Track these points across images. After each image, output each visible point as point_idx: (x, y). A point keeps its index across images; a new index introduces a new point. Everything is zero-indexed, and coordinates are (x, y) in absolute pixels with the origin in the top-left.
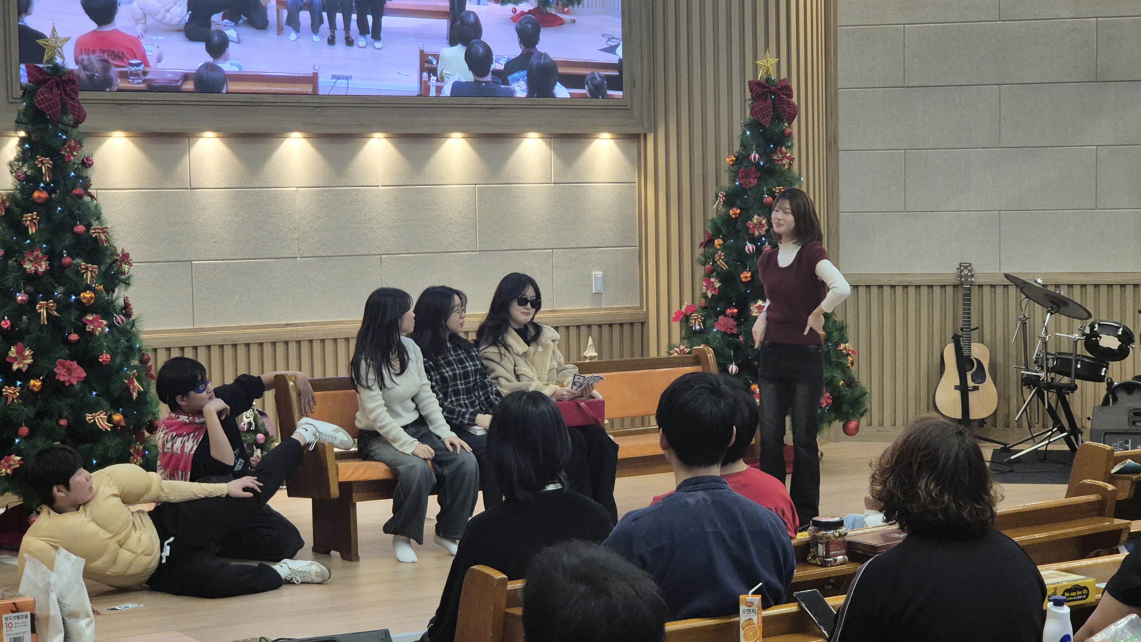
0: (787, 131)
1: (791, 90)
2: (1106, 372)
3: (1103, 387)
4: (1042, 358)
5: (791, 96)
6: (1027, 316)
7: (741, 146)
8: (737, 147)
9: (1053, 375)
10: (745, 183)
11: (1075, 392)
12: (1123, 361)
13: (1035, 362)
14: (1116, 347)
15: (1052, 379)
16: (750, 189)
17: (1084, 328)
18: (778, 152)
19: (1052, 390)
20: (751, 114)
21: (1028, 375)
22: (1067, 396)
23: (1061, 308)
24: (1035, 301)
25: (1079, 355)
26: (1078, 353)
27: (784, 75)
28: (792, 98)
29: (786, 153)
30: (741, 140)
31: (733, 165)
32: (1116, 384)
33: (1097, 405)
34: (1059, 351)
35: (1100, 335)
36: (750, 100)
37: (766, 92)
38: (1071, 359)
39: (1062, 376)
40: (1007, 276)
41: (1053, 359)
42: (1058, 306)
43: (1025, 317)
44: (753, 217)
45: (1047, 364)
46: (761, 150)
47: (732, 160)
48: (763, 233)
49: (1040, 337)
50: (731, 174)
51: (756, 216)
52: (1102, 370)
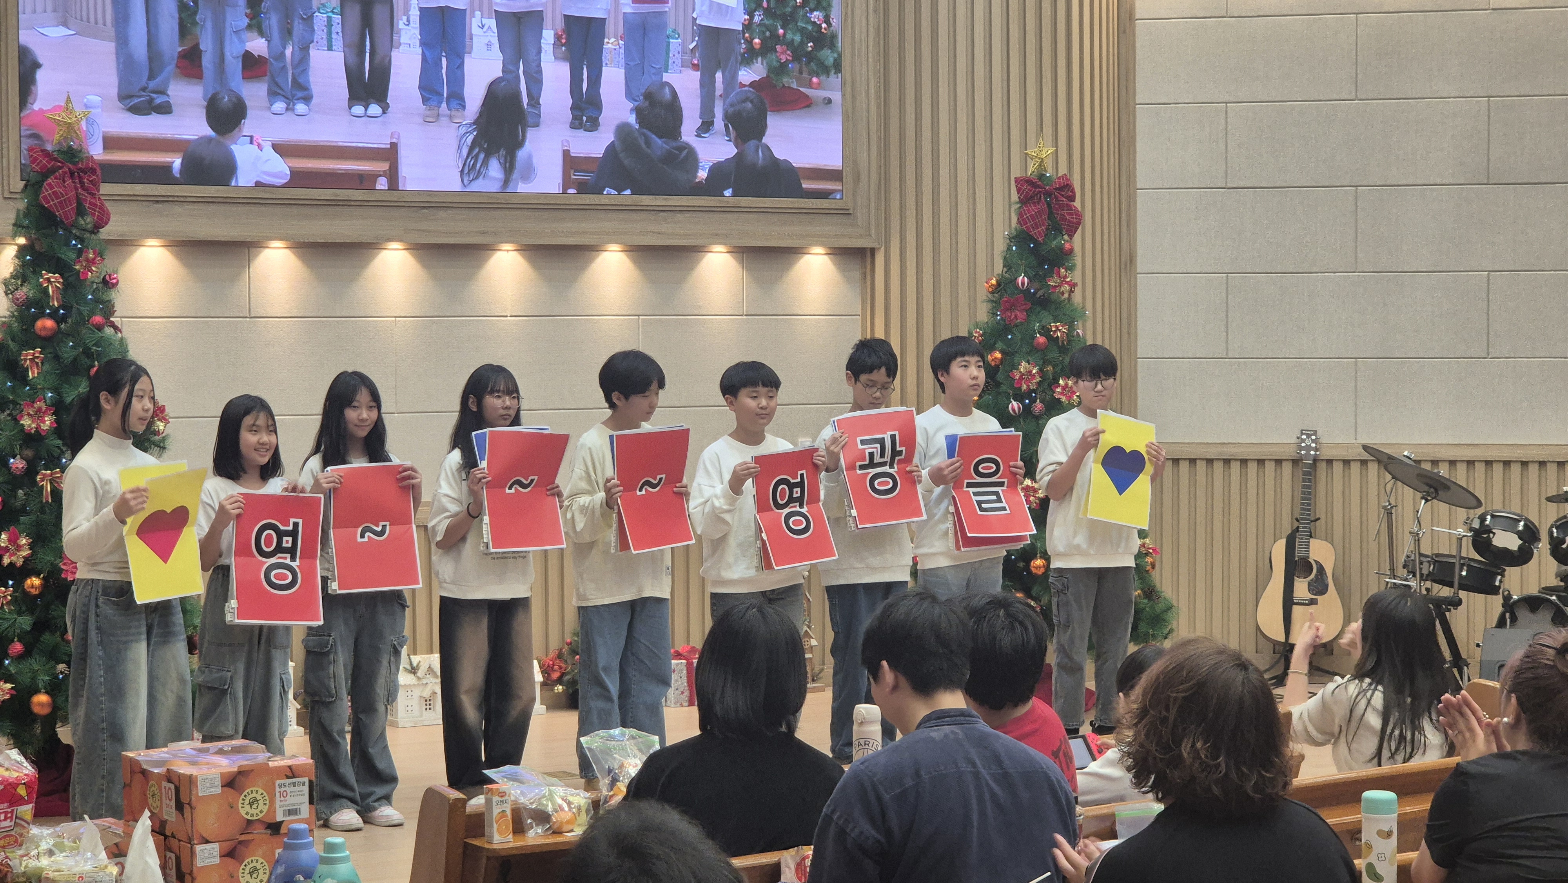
0: (1067, 246)
1: (1073, 191)
2: (1501, 581)
3: (1496, 603)
4: (1414, 561)
5: (1072, 198)
6: (1393, 503)
7: (1004, 266)
8: (999, 268)
9: (1428, 584)
10: (1010, 317)
11: (1459, 608)
12: (1525, 567)
13: (1404, 567)
14: (1515, 548)
15: (1428, 590)
16: (1016, 326)
17: (1472, 521)
18: (1055, 276)
20: (1019, 222)
22: (1447, 614)
23: (1440, 492)
24: (1403, 482)
25: (1464, 558)
26: (1464, 554)
27: (1063, 170)
28: (1074, 201)
29: (1065, 277)
30: (1005, 259)
31: (992, 293)
33: (1489, 627)
34: (1436, 552)
35: (1494, 531)
36: (1017, 203)
37: (1040, 192)
38: (1454, 563)
39: (1440, 587)
40: (1365, 448)
41: (1429, 562)
42: (1436, 491)
43: (1390, 504)
44: (1020, 364)
45: (1421, 569)
46: (1032, 273)
47: (992, 285)
48: (1033, 387)
49: (1410, 533)
50: (990, 305)
51: (1023, 364)
52: (1496, 578)
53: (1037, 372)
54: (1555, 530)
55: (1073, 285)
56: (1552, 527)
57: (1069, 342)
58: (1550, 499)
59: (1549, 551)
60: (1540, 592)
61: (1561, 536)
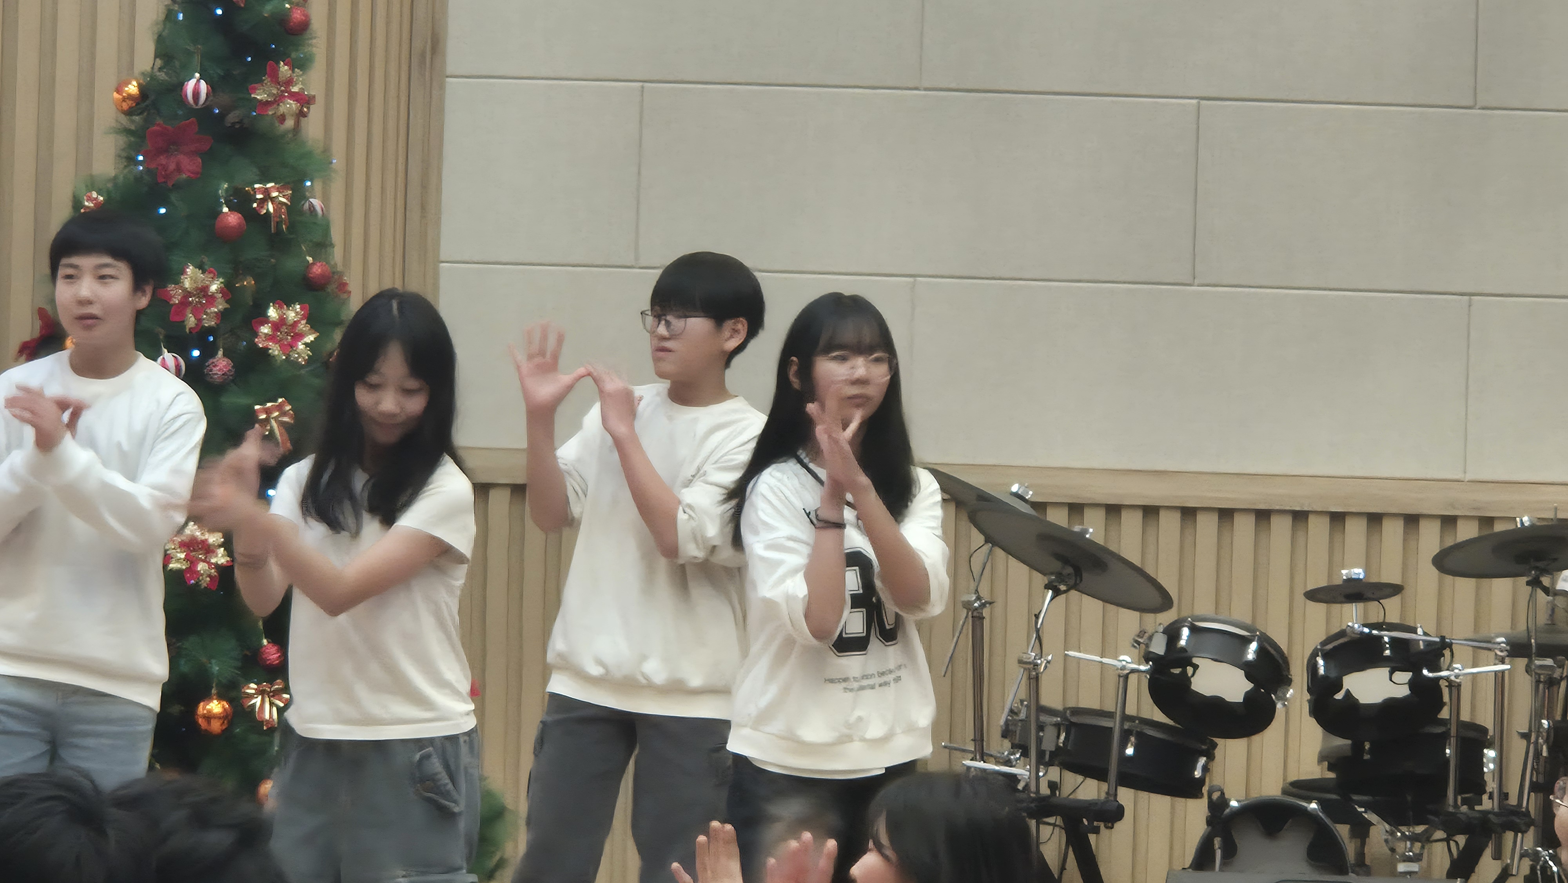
0: (295, 15)
2: (1205, 769)
4: (1025, 722)
6: (986, 596)
7: (156, 56)
8: (145, 58)
9: (1054, 773)
10: (165, 168)
11: (1118, 825)
12: (1256, 738)
13: (1006, 733)
14: (1240, 699)
15: (1053, 786)
16: (177, 187)
17: (1150, 638)
18: (266, 79)
19: (1051, 820)
21: (984, 770)
22: (1092, 838)
23: (1085, 575)
24: (1008, 552)
25: (1131, 719)
26: (1131, 710)
29: (289, 82)
31: (129, 113)
32: (1234, 804)
33: (1178, 866)
34: (1071, 704)
35: (1195, 661)
38: (1110, 730)
39: (1080, 778)
41: (1058, 726)
42: (1078, 571)
43: (979, 598)
44: (183, 272)
45: (1039, 740)
46: (217, 71)
47: (130, 97)
48: (209, 322)
49: (1021, 662)
50: (122, 140)
51: (190, 270)
52: (1196, 762)
53: (220, 291)
54: (1321, 662)
55: (305, 100)
56: (1314, 655)
57: (292, 226)
58: (1313, 595)
59: (1306, 708)
60: (1285, 792)
61: (1333, 674)
